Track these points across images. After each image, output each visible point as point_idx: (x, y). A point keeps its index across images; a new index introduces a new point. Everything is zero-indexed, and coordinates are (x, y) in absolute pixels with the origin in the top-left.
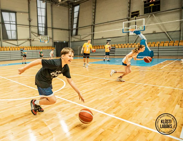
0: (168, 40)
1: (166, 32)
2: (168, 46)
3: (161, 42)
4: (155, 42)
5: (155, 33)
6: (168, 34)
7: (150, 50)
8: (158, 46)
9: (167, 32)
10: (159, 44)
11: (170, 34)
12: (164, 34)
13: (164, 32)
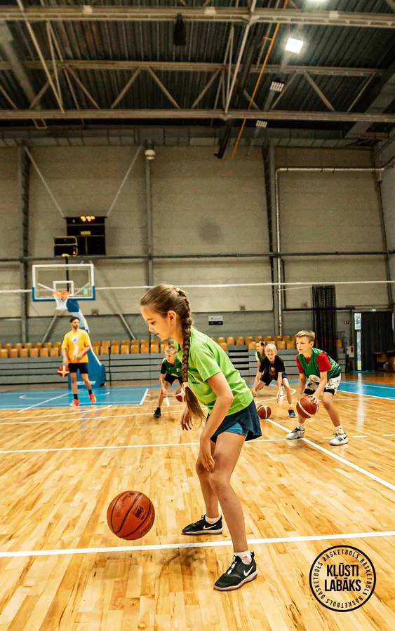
0: (127, 337)
1: (121, 316)
2: (130, 353)
3: (113, 342)
4: (99, 343)
5: (98, 316)
6: (125, 319)
7: (100, 365)
8: (108, 353)
9: (124, 315)
10: (110, 348)
11: (131, 319)
12: (116, 319)
13: (117, 316)
